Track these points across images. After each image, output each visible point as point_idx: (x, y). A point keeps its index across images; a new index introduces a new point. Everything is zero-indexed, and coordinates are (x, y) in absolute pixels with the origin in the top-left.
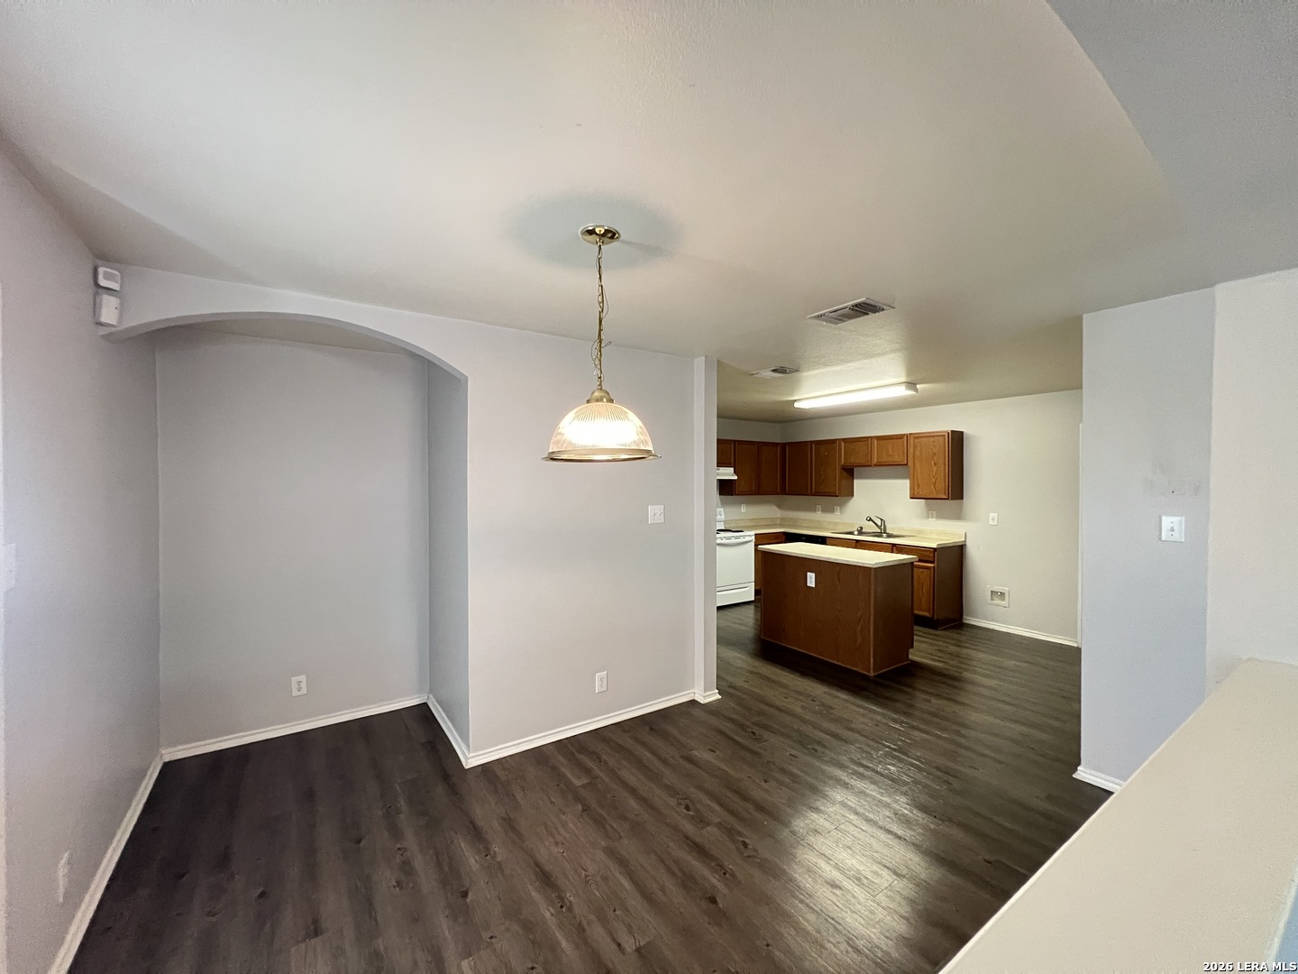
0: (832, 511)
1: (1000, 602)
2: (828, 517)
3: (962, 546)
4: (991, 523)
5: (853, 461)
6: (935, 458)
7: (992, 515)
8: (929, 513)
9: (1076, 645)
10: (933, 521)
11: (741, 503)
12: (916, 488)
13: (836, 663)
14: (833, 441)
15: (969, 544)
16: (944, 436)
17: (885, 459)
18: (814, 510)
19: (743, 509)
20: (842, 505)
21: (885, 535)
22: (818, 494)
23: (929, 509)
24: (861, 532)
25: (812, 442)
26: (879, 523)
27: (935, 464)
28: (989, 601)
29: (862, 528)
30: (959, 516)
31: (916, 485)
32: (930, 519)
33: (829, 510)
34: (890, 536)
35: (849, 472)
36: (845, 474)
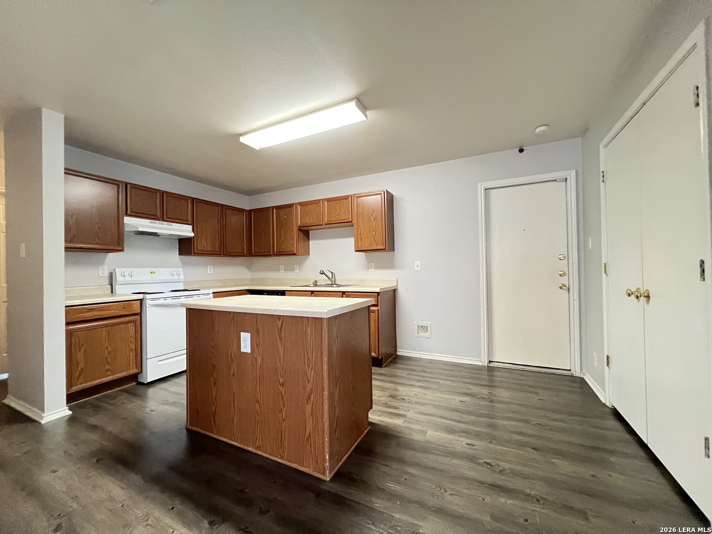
0: (293, 270)
1: (423, 334)
2: (289, 275)
3: (395, 290)
4: (416, 269)
5: (308, 221)
6: (374, 215)
7: (416, 263)
8: (369, 265)
9: (481, 364)
10: (372, 271)
11: (207, 265)
12: (360, 241)
13: (280, 461)
14: (291, 206)
15: (399, 288)
16: (381, 194)
17: (335, 218)
18: (278, 270)
19: (210, 270)
20: (300, 264)
21: (335, 286)
22: (280, 254)
23: (369, 261)
24: (315, 285)
25: (273, 208)
26: (330, 275)
27: (374, 219)
28: (416, 334)
29: (316, 281)
30: (391, 265)
31: (359, 239)
32: (370, 270)
33: (289, 268)
34: (339, 286)
35: (305, 233)
36: (301, 235)
